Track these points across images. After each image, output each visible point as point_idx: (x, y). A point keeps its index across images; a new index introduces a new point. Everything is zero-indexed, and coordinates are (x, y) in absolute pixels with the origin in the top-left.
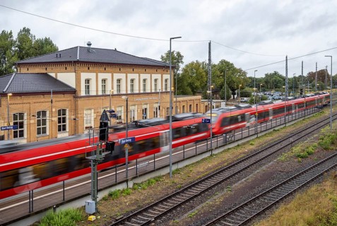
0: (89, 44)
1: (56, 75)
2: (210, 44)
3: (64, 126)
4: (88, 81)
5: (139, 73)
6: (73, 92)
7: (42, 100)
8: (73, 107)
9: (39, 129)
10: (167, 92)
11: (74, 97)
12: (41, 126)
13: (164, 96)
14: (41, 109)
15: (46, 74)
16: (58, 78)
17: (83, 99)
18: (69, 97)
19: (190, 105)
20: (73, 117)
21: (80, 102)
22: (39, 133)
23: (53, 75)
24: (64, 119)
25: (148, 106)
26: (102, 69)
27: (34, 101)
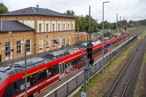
0: (38, 6)
1: (23, 22)
2: (90, 7)
3: (29, 48)
4: (40, 25)
5: (62, 21)
6: (33, 31)
7: (19, 35)
8: (33, 38)
9: (18, 50)
10: (73, 30)
11: (34, 33)
12: (19, 49)
13: (72, 32)
14: (18, 40)
15: (17, 21)
16: (24, 24)
17: (38, 34)
18: (32, 33)
19: (82, 37)
20: (33, 44)
21: (37, 36)
22: (18, 53)
23: (21, 22)
24: (29, 45)
25: (65, 37)
26: (47, 19)
27: (16, 35)
